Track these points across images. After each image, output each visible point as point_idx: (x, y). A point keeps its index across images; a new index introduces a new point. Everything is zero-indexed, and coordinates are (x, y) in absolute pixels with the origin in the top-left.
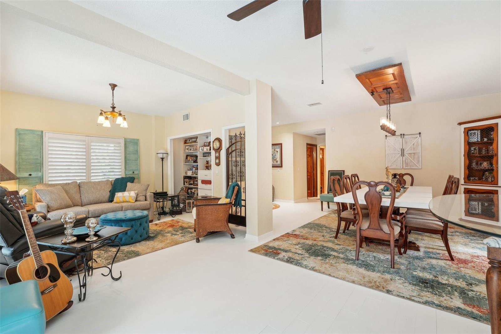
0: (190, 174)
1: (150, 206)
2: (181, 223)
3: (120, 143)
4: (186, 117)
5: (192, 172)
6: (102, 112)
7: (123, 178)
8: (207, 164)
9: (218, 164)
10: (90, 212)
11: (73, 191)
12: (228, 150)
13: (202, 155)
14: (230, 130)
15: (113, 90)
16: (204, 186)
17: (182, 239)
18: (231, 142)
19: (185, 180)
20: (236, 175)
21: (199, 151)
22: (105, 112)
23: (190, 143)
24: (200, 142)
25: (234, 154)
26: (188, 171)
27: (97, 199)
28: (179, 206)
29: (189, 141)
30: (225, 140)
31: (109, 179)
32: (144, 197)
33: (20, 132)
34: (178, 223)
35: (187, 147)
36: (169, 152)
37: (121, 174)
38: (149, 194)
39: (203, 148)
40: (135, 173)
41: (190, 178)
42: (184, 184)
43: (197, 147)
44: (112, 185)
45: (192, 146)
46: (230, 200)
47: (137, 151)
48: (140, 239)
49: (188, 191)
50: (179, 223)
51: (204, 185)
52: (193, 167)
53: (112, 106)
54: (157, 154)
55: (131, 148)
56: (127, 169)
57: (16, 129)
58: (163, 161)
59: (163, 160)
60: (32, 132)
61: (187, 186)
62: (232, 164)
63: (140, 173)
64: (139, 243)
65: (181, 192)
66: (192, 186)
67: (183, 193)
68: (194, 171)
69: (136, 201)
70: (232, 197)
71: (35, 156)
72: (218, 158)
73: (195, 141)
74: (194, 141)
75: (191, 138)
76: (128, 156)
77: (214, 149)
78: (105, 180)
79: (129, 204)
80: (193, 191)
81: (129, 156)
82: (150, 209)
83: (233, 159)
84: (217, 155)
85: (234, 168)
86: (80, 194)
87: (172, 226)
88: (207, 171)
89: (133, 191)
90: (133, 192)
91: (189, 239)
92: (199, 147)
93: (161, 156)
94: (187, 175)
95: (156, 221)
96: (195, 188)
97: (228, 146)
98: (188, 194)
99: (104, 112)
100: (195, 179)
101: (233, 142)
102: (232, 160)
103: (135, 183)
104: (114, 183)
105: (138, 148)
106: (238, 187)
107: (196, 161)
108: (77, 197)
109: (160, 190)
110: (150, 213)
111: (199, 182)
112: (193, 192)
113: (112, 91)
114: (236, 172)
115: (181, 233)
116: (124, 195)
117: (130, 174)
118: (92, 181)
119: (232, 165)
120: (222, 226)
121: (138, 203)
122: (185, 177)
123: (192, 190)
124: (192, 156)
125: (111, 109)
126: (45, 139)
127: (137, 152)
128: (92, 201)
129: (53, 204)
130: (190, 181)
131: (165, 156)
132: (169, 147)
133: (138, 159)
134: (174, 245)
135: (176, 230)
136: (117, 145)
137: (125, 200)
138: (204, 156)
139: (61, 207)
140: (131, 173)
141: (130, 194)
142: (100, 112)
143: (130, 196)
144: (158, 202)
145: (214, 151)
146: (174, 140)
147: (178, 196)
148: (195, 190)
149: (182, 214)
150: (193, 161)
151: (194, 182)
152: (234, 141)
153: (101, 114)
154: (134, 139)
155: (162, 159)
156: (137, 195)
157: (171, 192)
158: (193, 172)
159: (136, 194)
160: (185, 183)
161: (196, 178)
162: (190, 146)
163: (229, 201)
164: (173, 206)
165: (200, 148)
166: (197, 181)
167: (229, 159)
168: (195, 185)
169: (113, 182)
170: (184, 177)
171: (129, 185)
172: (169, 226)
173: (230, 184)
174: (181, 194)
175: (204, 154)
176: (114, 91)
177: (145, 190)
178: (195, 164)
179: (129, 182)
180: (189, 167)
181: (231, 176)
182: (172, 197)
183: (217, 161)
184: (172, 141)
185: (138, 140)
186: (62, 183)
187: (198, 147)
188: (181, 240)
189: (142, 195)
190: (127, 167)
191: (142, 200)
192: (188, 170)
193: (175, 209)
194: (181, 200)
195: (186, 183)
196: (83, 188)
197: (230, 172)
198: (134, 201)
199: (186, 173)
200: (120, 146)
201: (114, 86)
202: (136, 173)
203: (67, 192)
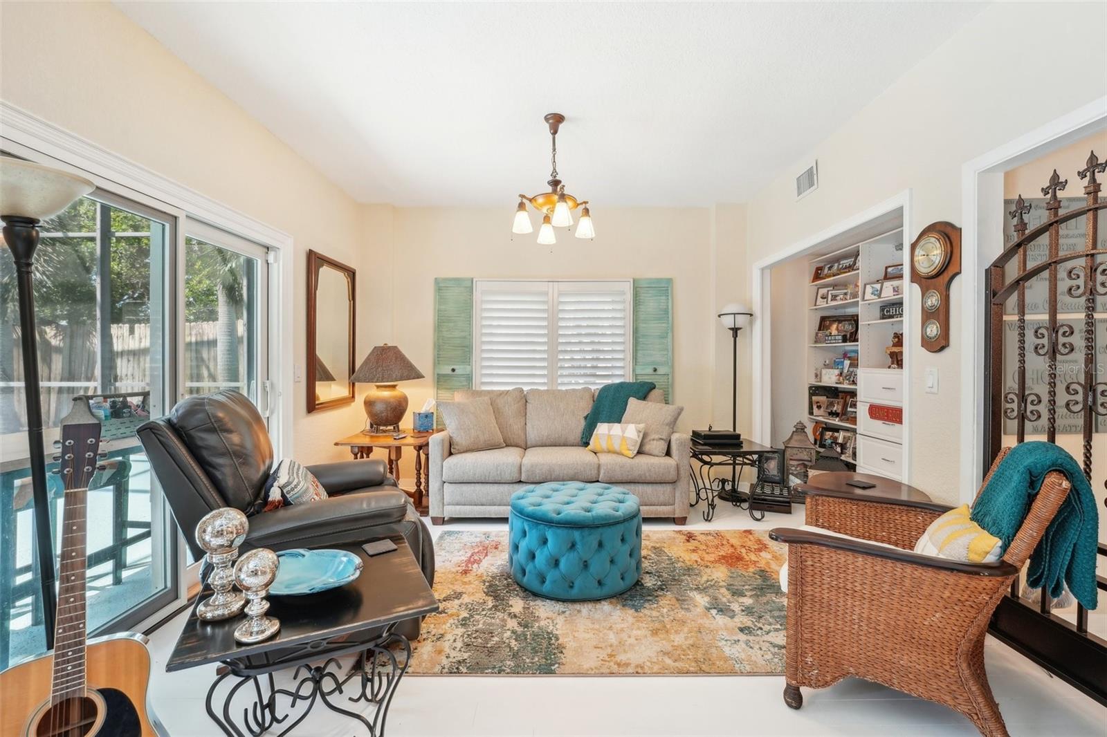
0: (830, 378)
1: (678, 474)
2: (769, 556)
3: (623, 293)
4: (808, 179)
5: (837, 372)
6: (524, 201)
7: (621, 385)
8: (894, 345)
9: (938, 344)
10: (523, 469)
11: (510, 410)
12: (994, 273)
13: (877, 313)
14: (1010, 172)
15: (555, 132)
16: (879, 427)
17: (737, 647)
18: (1022, 226)
19: (814, 398)
20: (1052, 402)
21: (863, 299)
22: (530, 200)
23: (834, 276)
24: (868, 267)
25: (1037, 290)
26: (824, 371)
27: (557, 436)
28: (783, 482)
29: (830, 268)
30: (982, 222)
31: (590, 387)
32: (664, 446)
33: (441, 285)
34: (760, 550)
35: (823, 291)
36: (757, 310)
37: (623, 373)
38: (681, 437)
39: (878, 286)
40: (658, 372)
41: (832, 392)
42: (811, 413)
43: (858, 286)
44: (594, 401)
45: (844, 285)
46: (1005, 548)
47: (666, 311)
48: (598, 592)
49: (822, 434)
50: (763, 554)
51: (879, 423)
52: (845, 356)
53: (551, 178)
54: (719, 316)
55: (651, 305)
56: (640, 360)
57: (436, 279)
58: (737, 339)
59: (735, 336)
60: (458, 281)
61: (821, 419)
62: (1022, 341)
63: (673, 372)
64: (590, 606)
65: (795, 437)
66: (836, 421)
67: (800, 441)
68: (845, 371)
69: (640, 452)
70: (1020, 534)
71: (462, 331)
72: (939, 315)
73: (850, 266)
74: (846, 268)
75: (838, 259)
76: (642, 325)
77: (916, 277)
78: (580, 387)
79: (620, 459)
80: (841, 437)
81: (644, 325)
82: (678, 484)
83: (1027, 317)
84: (934, 300)
85: (1037, 365)
86: (524, 418)
87: (733, 559)
88: (894, 372)
89: (632, 423)
90: (633, 425)
91: (761, 662)
92: (865, 285)
93: (728, 321)
94: (821, 381)
95: (696, 523)
96: (847, 430)
97: (998, 250)
98: (822, 446)
99: (527, 199)
100: (847, 397)
101: (1032, 226)
102: (1022, 321)
103: (651, 401)
104: (598, 396)
105: (668, 302)
106: (1066, 484)
107: (853, 337)
108: (515, 426)
109: (723, 426)
110: (678, 494)
111: (862, 411)
112: (840, 441)
113: (551, 136)
114: (1053, 385)
115: (748, 611)
116: (611, 433)
117: (646, 374)
118: (559, 388)
119: (1022, 348)
120: (936, 676)
121: (642, 460)
122: (815, 390)
123: (836, 434)
124: (839, 319)
125: (549, 189)
126: (477, 295)
127: (666, 315)
128: (545, 438)
129: (461, 440)
130: (832, 404)
131: (741, 321)
132: (756, 294)
133: (667, 333)
134: (688, 673)
135: (738, 584)
136: (617, 299)
137: (611, 449)
138: (883, 317)
139: (476, 447)
140: (649, 370)
141: (623, 432)
142: (519, 200)
143: (623, 438)
144: (706, 463)
145: (916, 288)
146: (774, 267)
147: (782, 453)
148: (848, 434)
149: (790, 513)
150: (840, 337)
151: (845, 406)
152: (1036, 219)
153: (521, 206)
154: (659, 280)
155: (735, 331)
156: (645, 436)
157: (758, 434)
158: (841, 374)
159: (641, 435)
160: (815, 407)
161: (853, 394)
162: (835, 286)
163: (997, 550)
164: (763, 479)
165: (868, 286)
166: (854, 405)
167: (1005, 318)
168: (847, 420)
169: (597, 394)
170: (810, 388)
171: (633, 403)
172: (724, 557)
173: (1009, 442)
174: (793, 444)
175: (882, 309)
176: (556, 136)
177: (667, 425)
178: (849, 346)
179: (635, 397)
180: (829, 357)
181: (1015, 406)
182: (760, 454)
183: (933, 330)
184: (767, 272)
185: (670, 281)
186: (498, 391)
187: (860, 284)
188: (728, 651)
189: (657, 437)
190: (640, 354)
191: (656, 452)
192: (826, 366)
193: (768, 490)
194: (792, 462)
195: (819, 407)
196: (531, 406)
197: (1010, 382)
198: (631, 454)
199: (816, 376)
200: (624, 302)
201: (556, 120)
202: (661, 370)
203: (497, 413)
